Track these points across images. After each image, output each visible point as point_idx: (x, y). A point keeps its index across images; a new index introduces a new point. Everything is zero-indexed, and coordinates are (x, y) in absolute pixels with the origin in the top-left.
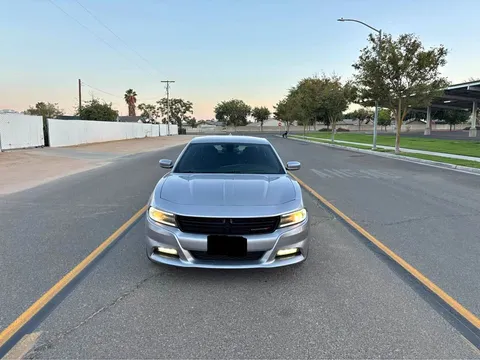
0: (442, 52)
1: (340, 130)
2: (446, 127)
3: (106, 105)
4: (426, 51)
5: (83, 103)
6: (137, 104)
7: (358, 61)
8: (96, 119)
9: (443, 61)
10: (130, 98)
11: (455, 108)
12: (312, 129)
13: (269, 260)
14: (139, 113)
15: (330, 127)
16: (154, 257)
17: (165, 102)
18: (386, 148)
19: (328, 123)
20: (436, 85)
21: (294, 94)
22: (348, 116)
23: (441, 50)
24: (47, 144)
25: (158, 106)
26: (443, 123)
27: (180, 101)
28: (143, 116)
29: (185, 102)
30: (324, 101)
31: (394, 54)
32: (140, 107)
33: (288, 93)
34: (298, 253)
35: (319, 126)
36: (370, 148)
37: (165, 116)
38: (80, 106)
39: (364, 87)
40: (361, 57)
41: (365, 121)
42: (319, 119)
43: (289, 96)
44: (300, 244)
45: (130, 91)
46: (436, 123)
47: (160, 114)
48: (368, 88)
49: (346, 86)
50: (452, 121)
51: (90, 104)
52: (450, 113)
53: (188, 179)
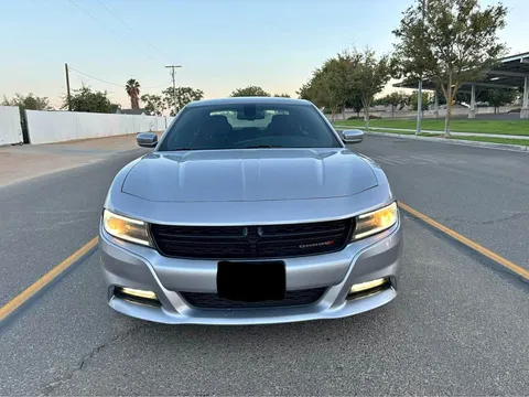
0: (500, 11)
1: (371, 117)
2: (490, 110)
3: (99, 95)
4: (482, 11)
5: (71, 92)
6: (139, 96)
7: (399, 27)
8: (88, 111)
9: (502, 22)
10: (132, 89)
11: (503, 86)
12: (340, 117)
13: (337, 303)
14: (142, 105)
15: (361, 115)
16: (115, 303)
17: (171, 91)
18: (431, 132)
19: (358, 111)
20: (493, 52)
21: (318, 76)
22: (380, 102)
23: (500, 9)
24: (26, 140)
25: (164, 96)
26: (486, 106)
27: (189, 90)
28: (147, 108)
29: (195, 90)
30: (356, 80)
31: (444, 14)
32: (144, 99)
33: (312, 77)
34: (387, 285)
35: (349, 113)
36: (414, 134)
37: (173, 108)
38: (69, 96)
39: (406, 59)
40: (403, 21)
41: (399, 106)
42: (348, 105)
43: (314, 80)
44: (390, 270)
45: (132, 82)
46: (478, 106)
47: (166, 106)
48: (411, 59)
49: (381, 62)
50: (496, 103)
51: (80, 93)
52: (496, 93)
53: (180, 159)
